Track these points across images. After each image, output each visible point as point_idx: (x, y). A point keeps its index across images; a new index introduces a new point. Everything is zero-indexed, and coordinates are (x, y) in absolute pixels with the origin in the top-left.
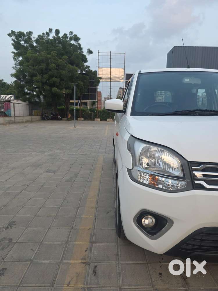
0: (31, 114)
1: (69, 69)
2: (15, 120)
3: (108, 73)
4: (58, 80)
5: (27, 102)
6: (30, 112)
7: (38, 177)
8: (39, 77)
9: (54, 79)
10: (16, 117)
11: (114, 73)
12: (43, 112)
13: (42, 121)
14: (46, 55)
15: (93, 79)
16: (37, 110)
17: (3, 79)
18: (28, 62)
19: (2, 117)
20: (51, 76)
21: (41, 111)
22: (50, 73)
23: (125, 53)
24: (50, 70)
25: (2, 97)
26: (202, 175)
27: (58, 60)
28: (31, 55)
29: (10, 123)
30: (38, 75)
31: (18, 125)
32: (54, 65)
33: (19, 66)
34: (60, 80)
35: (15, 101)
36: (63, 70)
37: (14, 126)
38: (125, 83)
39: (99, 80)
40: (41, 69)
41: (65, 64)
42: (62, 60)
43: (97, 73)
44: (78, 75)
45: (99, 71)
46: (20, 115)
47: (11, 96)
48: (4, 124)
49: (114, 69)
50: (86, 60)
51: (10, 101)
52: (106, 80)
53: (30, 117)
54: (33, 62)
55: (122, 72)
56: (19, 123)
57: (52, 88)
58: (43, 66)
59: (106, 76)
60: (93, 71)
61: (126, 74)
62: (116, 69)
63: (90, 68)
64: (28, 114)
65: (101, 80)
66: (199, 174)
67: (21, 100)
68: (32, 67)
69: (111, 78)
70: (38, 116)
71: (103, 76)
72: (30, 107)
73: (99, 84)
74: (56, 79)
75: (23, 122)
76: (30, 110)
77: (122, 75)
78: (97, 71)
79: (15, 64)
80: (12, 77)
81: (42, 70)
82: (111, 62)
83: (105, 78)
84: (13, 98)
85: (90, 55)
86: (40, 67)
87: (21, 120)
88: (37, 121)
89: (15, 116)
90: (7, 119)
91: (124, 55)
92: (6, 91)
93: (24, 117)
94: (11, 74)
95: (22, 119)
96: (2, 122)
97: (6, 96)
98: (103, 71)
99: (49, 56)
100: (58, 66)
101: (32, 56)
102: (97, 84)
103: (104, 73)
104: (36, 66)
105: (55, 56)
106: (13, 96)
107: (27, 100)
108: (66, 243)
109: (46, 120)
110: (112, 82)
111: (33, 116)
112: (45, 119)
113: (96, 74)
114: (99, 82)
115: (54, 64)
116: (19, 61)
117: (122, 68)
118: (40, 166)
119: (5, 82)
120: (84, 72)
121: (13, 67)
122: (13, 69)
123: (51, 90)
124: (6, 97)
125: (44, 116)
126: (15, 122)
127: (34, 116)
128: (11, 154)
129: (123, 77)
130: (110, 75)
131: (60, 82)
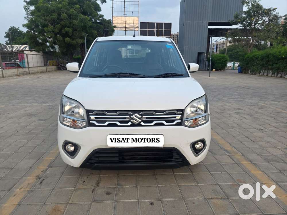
0: (46, 65)
1: (81, 18)
2: (29, 71)
3: (122, 22)
4: (71, 30)
5: (41, 52)
6: (44, 62)
7: (30, 124)
8: (51, 28)
9: (66, 29)
10: (30, 69)
11: (129, 22)
12: (59, 62)
13: (58, 72)
14: (56, 5)
15: (108, 28)
16: (52, 60)
17: (19, 28)
18: (40, 12)
19: (15, 68)
20: (64, 26)
21: (57, 61)
22: (62, 23)
23: (139, 2)
24: (62, 20)
25: (17, 47)
26: (94, 118)
27: (70, 9)
28: (41, 4)
29: (23, 74)
30: (50, 26)
31: (32, 76)
32: (65, 15)
33: (31, 16)
34: (73, 31)
35: (29, 52)
36: (75, 20)
37: (28, 77)
38: (140, 32)
39: (114, 29)
40: (52, 19)
41: (77, 14)
42: (73, 10)
43: (112, 21)
44: (90, 25)
45: (113, 20)
46: (34, 66)
47: (25, 46)
48: (18, 75)
49: (129, 17)
50: (99, 9)
51: (24, 52)
52: (121, 29)
53: (45, 68)
54: (44, 12)
55: (137, 20)
56: (33, 73)
57: (65, 38)
58: (55, 16)
59: (121, 25)
60: (107, 20)
61: (141, 23)
62: (131, 17)
63: (104, 17)
64: (43, 65)
65: (115, 29)
66: (93, 117)
67: (34, 50)
68: (43, 18)
69: (126, 27)
70: (53, 66)
71: (118, 25)
72: (44, 58)
73: (114, 33)
74: (69, 29)
75: (38, 73)
76: (44, 60)
77: (137, 24)
78: (112, 20)
79: (27, 14)
80: (24, 27)
81: (54, 20)
82: (125, 11)
83: (120, 27)
84: (27, 48)
85: (104, 3)
86: (51, 17)
87: (35, 71)
88: (53, 71)
89: (29, 67)
90: (20, 70)
91: (138, 4)
92: (22, 40)
93: (39, 67)
94: (23, 24)
95: (37, 70)
96: (16, 73)
97: (21, 46)
98: (118, 20)
99: (60, 5)
100: (70, 16)
101: (42, 6)
102: (112, 33)
103: (119, 22)
104: (47, 16)
105: (66, 5)
106: (28, 46)
107: (41, 51)
108: (30, 168)
109: (62, 70)
110: (127, 30)
111: (48, 66)
112: (61, 68)
113: (111, 23)
114: (113, 31)
115: (66, 13)
116: (30, 11)
117: (137, 17)
118: (36, 116)
119: (21, 31)
120: (98, 21)
121: (25, 17)
122: (25, 19)
123: (64, 40)
124: (20, 48)
125: (60, 66)
126: (29, 73)
127: (50, 67)
128: (13, 106)
129: (138, 25)
130: (125, 23)
131: (72, 32)
